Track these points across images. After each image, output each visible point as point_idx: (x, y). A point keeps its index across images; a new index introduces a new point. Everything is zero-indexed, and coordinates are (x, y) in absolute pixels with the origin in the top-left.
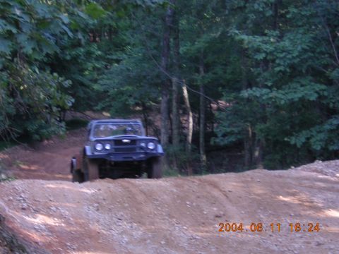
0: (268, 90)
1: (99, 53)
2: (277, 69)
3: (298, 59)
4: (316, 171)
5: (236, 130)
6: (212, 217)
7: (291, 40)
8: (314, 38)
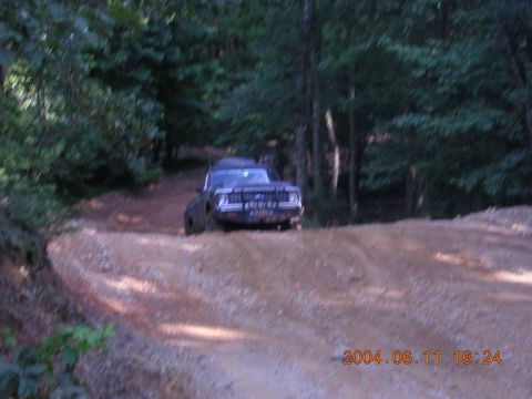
1: (222, 70)
2: (440, 90)
3: (467, 78)
4: (486, 221)
6: (347, 281)
7: (458, 52)
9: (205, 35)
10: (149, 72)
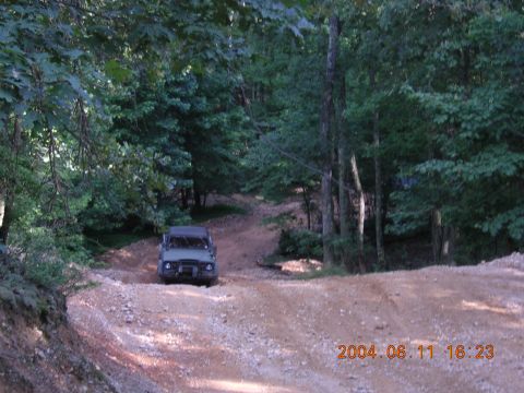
0: (453, 163)
1: (248, 118)
2: (464, 135)
3: (490, 122)
5: (416, 215)
6: (372, 329)
7: (480, 97)
8: (511, 94)
10: (176, 121)
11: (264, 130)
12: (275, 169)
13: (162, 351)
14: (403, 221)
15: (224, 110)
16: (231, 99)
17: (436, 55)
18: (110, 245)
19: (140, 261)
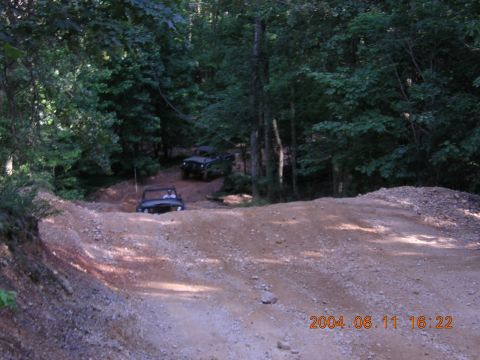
0: (339, 123)
1: (201, 93)
2: (348, 103)
3: (366, 94)
4: (379, 197)
5: (317, 161)
6: (272, 243)
7: (360, 75)
8: (382, 73)
9: (189, 67)
10: (148, 95)
11: (212, 101)
12: (218, 129)
13: (118, 261)
14: (308, 166)
15: (185, 87)
16: (189, 79)
17: (329, 45)
18: (100, 185)
19: (122, 197)
